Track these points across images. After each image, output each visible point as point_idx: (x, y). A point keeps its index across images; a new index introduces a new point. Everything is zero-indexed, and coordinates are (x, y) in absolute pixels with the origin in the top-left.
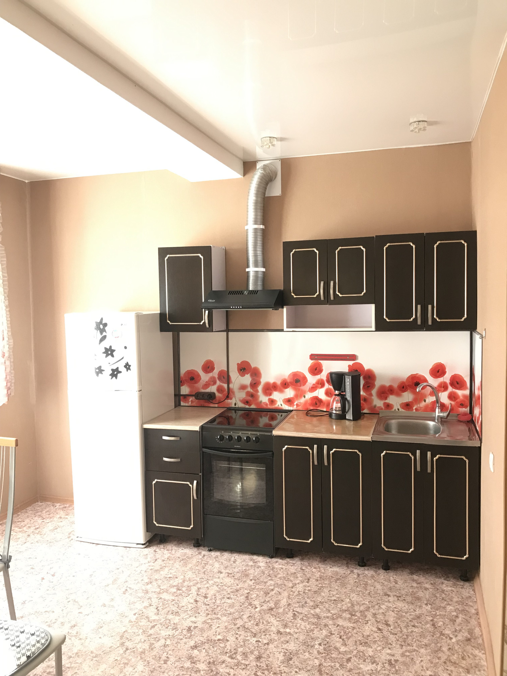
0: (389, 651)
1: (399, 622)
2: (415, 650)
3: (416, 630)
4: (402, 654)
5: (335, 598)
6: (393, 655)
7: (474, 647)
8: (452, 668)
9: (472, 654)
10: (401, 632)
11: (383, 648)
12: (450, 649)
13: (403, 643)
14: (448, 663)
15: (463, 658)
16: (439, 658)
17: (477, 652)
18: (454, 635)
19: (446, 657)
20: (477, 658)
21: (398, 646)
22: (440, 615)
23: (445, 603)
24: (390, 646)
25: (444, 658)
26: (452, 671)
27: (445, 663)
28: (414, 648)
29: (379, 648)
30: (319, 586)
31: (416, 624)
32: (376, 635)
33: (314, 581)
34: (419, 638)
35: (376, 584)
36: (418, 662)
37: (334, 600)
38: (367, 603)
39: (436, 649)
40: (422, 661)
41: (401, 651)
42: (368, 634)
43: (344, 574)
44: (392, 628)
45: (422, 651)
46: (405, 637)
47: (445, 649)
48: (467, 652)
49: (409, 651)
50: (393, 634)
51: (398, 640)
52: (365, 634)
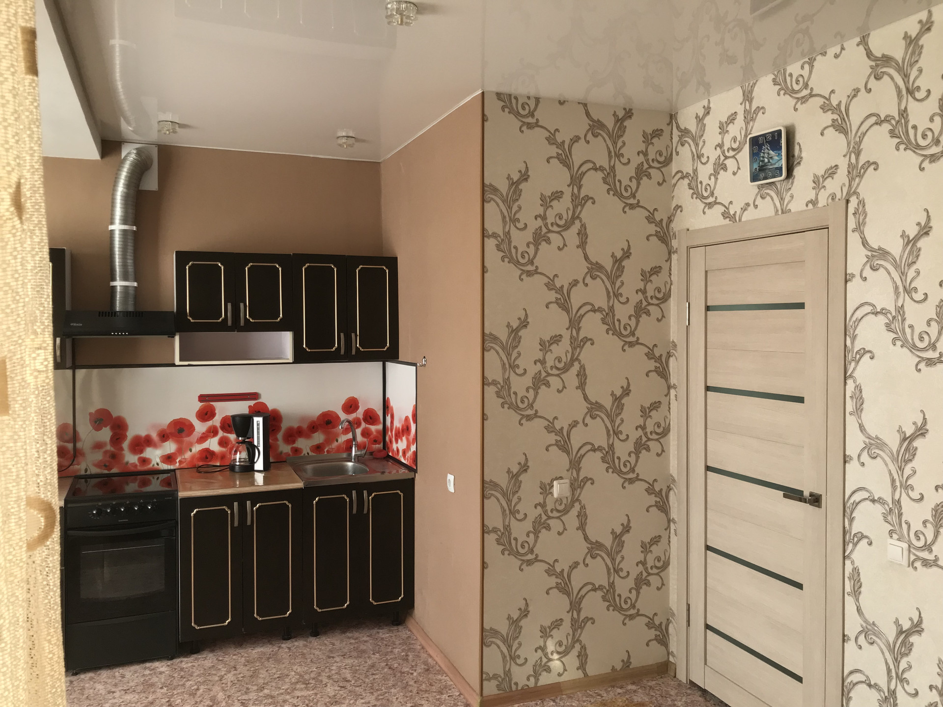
0: (363, 701)
1: (356, 675)
2: (386, 693)
3: (377, 676)
4: (376, 699)
5: (278, 676)
6: (369, 703)
7: (435, 674)
8: (427, 695)
9: (436, 679)
10: (364, 683)
11: (356, 700)
12: (415, 682)
13: (372, 691)
14: (420, 692)
15: (431, 685)
16: (411, 691)
17: (439, 677)
18: (412, 670)
19: (416, 689)
20: (443, 681)
21: (368, 694)
22: (391, 659)
23: (390, 647)
24: (361, 697)
25: (415, 691)
26: (427, 697)
27: (418, 693)
28: (384, 691)
29: (352, 702)
30: (252, 669)
31: (375, 672)
32: (341, 692)
33: (242, 667)
34: (383, 682)
35: (313, 651)
36: (394, 700)
37: (278, 677)
38: (315, 669)
39: (404, 686)
40: (397, 698)
41: (373, 697)
42: (333, 694)
43: (273, 651)
44: (353, 682)
45: (393, 690)
46: (370, 685)
47: (412, 683)
48: (432, 679)
49: (381, 695)
50: (358, 687)
51: (366, 690)
52: (330, 695)
